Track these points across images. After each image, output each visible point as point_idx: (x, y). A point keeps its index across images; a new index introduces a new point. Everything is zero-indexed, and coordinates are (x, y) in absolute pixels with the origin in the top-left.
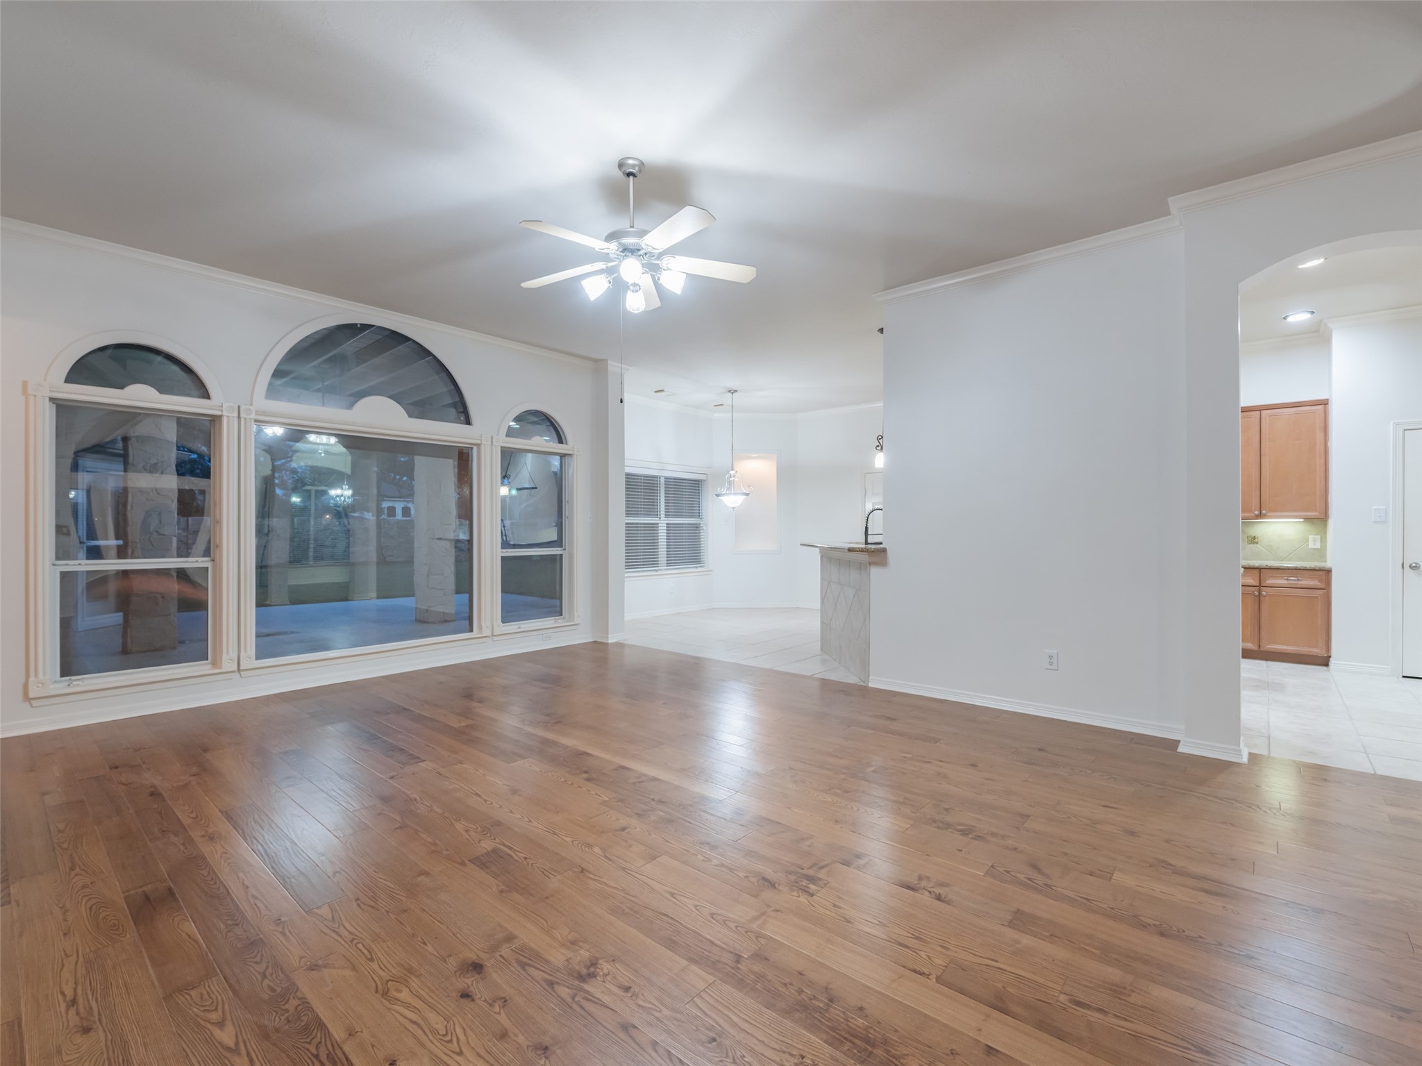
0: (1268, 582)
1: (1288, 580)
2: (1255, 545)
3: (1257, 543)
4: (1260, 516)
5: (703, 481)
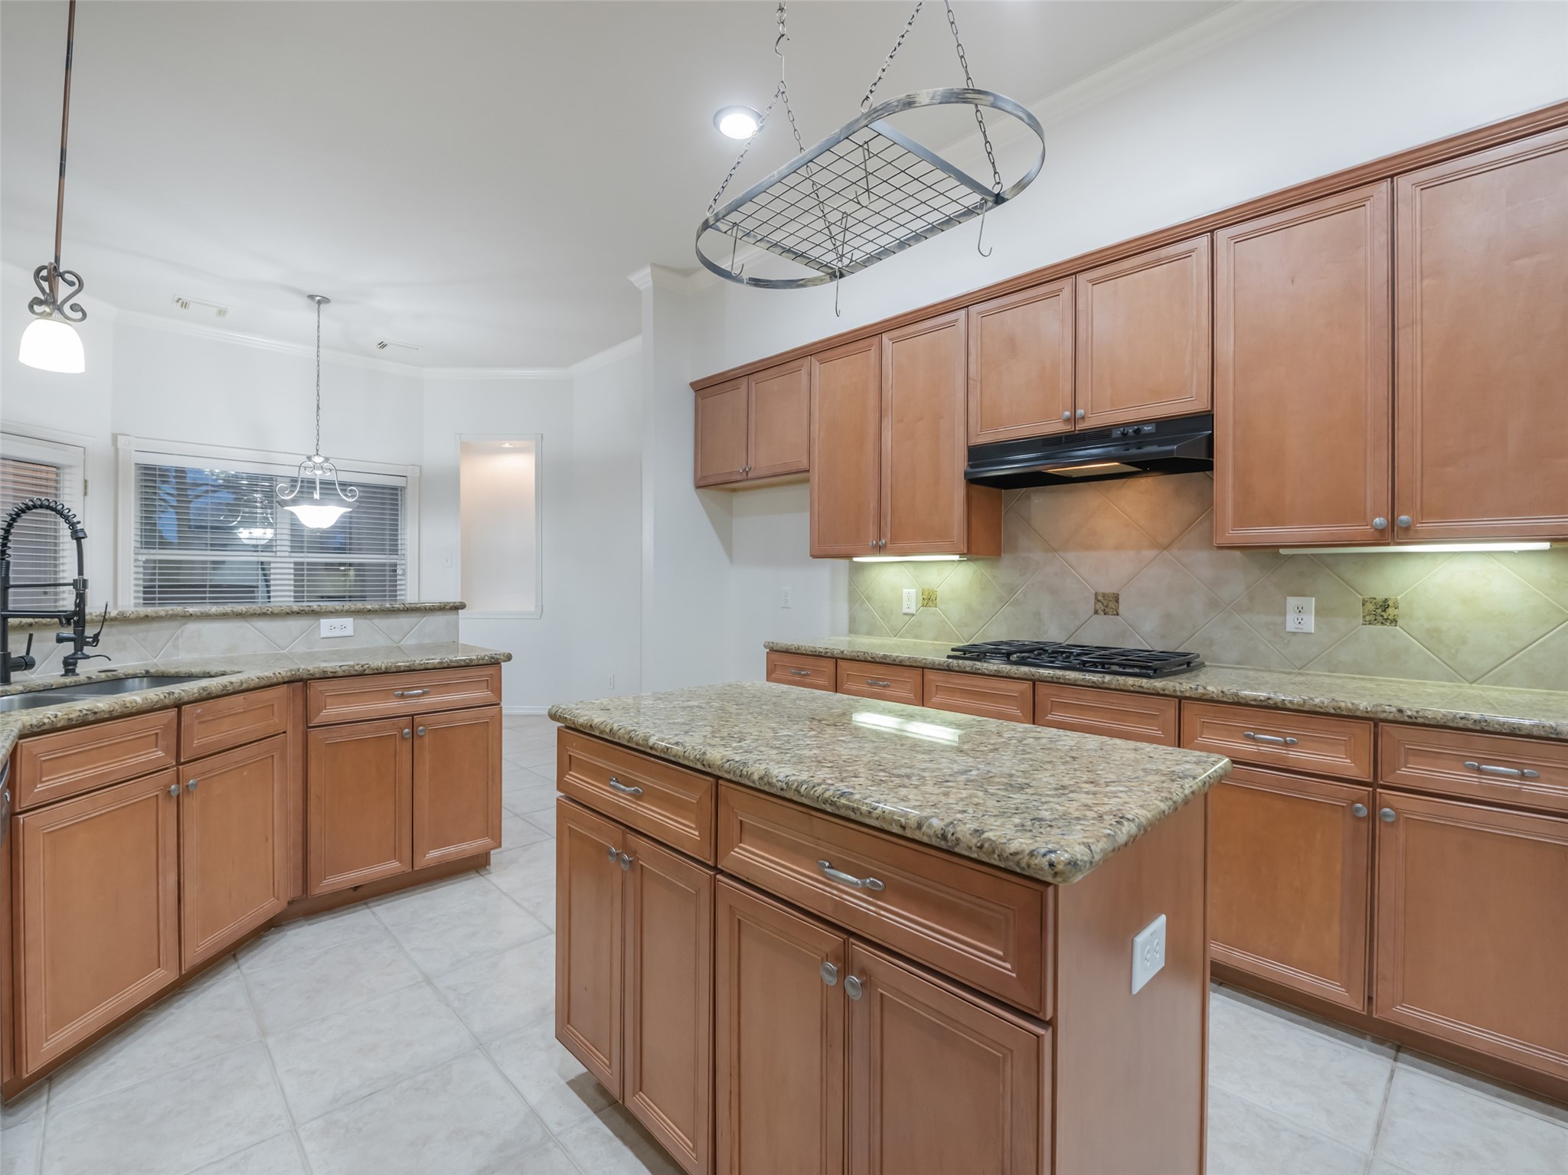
0: (1403, 771)
1: (1479, 770)
2: (1388, 628)
3: (1394, 622)
4: (1393, 533)
5: (403, 489)
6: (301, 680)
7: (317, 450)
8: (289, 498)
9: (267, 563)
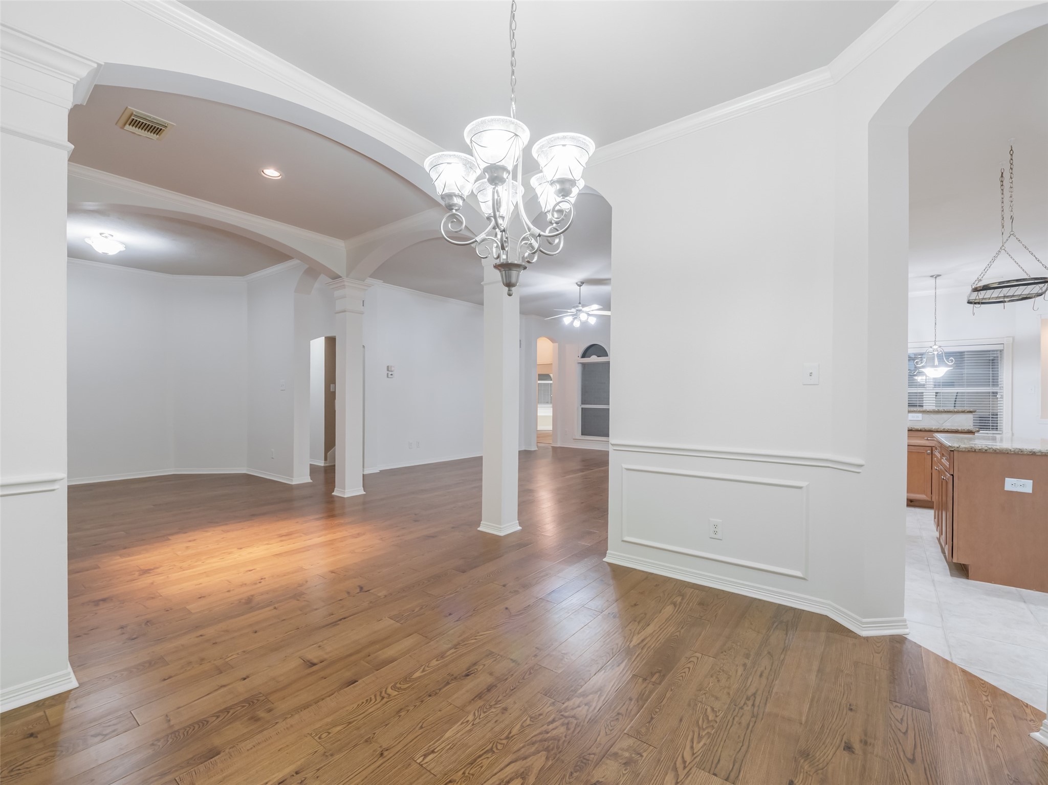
5: (1001, 350)
7: (935, 343)
8: (921, 365)
9: (923, 393)
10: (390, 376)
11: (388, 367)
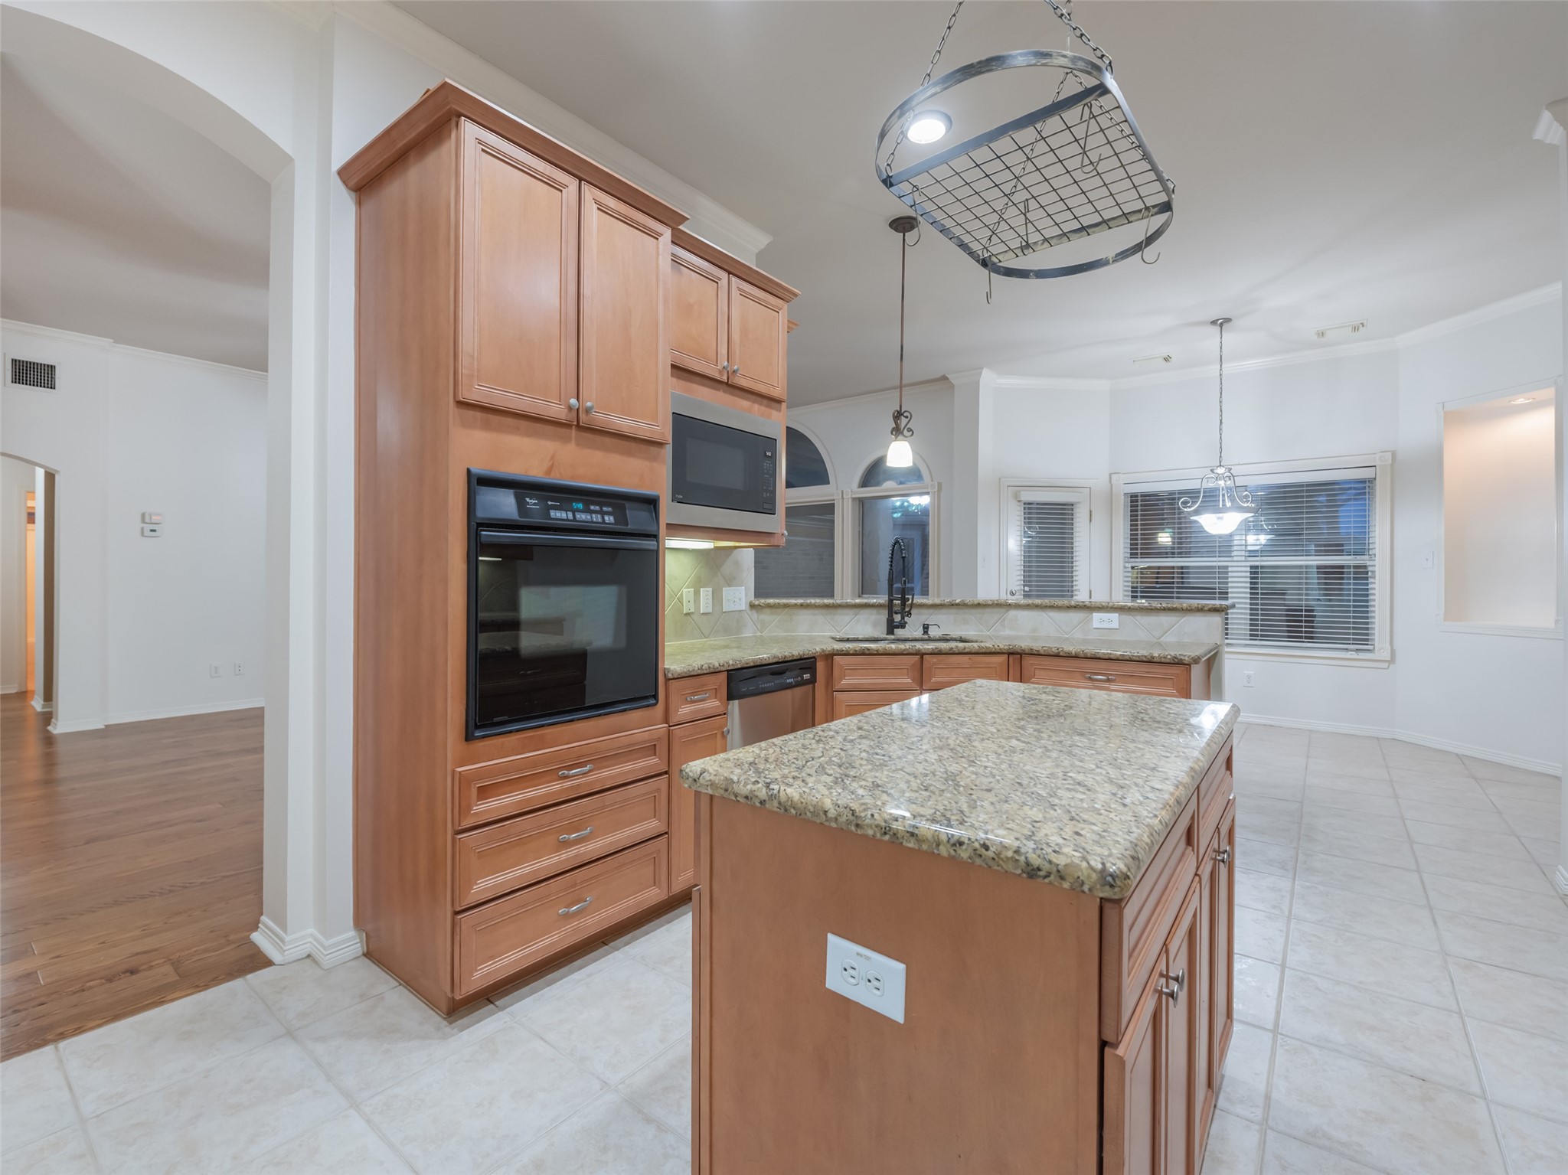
5: (1372, 481)
6: (1017, 653)
7: (1220, 462)
8: (1191, 509)
9: (1227, 567)
10: (147, 533)
11: (143, 515)
